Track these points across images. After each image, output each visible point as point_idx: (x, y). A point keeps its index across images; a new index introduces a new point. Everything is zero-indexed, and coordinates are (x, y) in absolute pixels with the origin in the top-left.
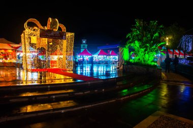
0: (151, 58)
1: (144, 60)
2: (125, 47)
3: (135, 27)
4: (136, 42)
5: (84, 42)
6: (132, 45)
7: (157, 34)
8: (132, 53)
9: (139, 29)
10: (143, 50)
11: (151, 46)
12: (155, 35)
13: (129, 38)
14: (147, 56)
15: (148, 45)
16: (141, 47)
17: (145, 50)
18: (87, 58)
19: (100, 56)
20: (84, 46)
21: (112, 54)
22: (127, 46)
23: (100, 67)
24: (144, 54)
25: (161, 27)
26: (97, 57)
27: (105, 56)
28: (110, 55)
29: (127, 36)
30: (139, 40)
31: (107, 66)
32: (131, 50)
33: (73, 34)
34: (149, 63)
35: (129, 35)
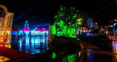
0: (72, 33)
1: (67, 35)
2: (53, 25)
3: (60, 11)
4: (61, 21)
5: (27, 22)
6: (58, 23)
7: (75, 16)
8: (58, 29)
9: (63, 13)
10: (66, 27)
11: (72, 24)
12: (74, 17)
13: (56, 19)
14: (69, 31)
15: (70, 23)
16: (64, 25)
17: (68, 27)
18: (27, 33)
19: (36, 32)
20: (26, 25)
21: (45, 30)
22: (54, 25)
23: (36, 39)
24: (67, 30)
25: (78, 11)
26: (34, 32)
27: (40, 32)
28: (43, 31)
29: (55, 17)
30: (63, 20)
31: (41, 38)
32: (57, 27)
33: (13, 14)
34: (71, 36)
35: (56, 16)
